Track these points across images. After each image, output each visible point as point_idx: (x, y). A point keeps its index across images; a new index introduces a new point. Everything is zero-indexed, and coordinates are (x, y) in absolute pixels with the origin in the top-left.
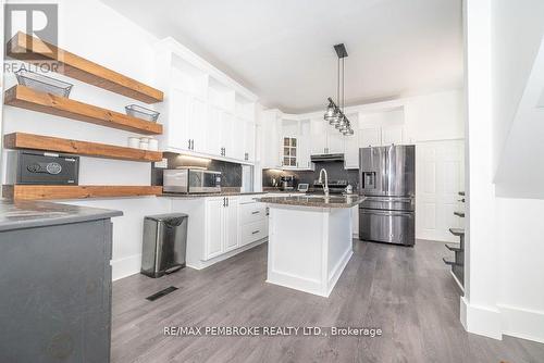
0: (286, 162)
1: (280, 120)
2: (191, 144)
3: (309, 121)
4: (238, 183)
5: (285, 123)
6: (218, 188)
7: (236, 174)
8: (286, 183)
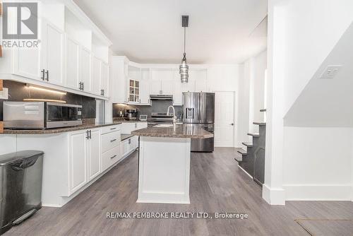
0: (131, 98)
1: (127, 66)
2: (45, 75)
3: (148, 70)
4: (92, 115)
5: (130, 69)
6: (79, 122)
7: (91, 107)
8: (130, 114)
